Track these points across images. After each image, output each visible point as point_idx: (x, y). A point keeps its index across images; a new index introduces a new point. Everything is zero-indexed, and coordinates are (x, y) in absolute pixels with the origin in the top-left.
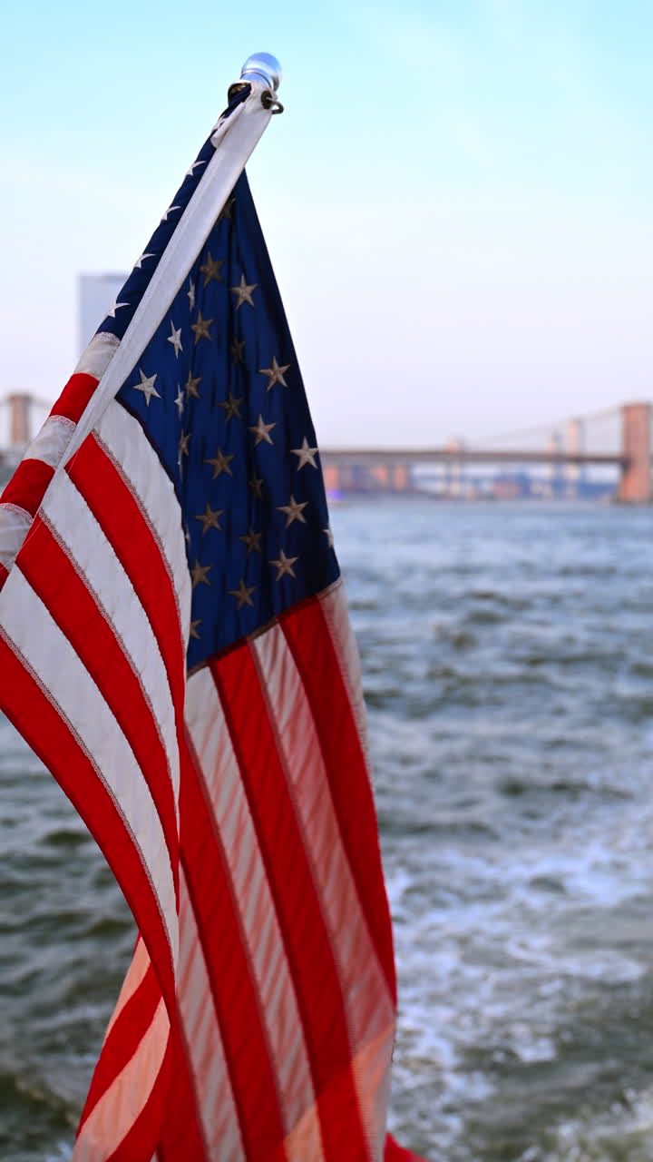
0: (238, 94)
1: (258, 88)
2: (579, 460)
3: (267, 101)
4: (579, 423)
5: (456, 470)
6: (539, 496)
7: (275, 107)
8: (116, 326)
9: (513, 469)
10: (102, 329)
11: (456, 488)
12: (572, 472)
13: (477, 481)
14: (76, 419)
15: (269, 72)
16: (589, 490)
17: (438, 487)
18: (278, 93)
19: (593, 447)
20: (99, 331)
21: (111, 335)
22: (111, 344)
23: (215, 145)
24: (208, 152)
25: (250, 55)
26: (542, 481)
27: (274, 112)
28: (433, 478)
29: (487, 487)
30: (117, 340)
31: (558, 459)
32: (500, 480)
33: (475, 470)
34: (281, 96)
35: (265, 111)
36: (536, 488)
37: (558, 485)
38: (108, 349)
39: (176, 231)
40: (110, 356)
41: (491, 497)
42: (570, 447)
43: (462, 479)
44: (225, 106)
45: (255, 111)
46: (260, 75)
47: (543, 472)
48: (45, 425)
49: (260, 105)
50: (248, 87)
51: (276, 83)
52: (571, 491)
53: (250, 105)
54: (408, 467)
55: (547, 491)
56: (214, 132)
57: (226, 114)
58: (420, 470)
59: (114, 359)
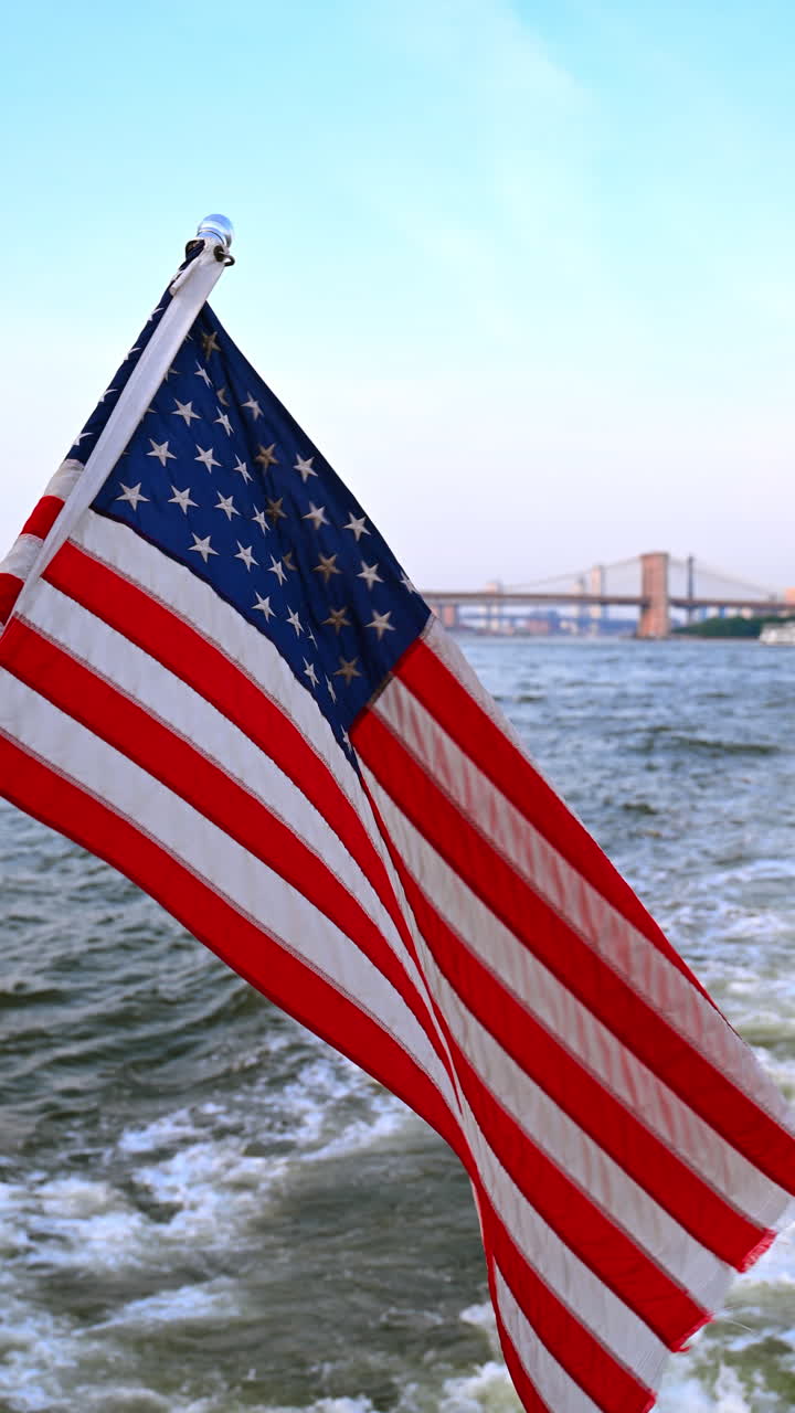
0: (194, 250)
1: (210, 244)
2: (604, 602)
3: (219, 254)
4: (602, 569)
5: (495, 610)
6: (567, 632)
7: (228, 260)
8: (81, 453)
9: (544, 609)
10: (69, 456)
11: (495, 625)
12: (595, 611)
13: (513, 618)
14: (43, 537)
15: (222, 230)
16: (608, 627)
17: (481, 624)
18: (230, 249)
19: (612, 590)
20: (67, 458)
21: (75, 461)
22: (76, 468)
23: (172, 294)
24: (167, 299)
25: (208, 215)
26: (568, 619)
27: (227, 264)
28: (477, 617)
29: (521, 624)
30: (81, 465)
31: (583, 600)
32: (531, 618)
33: (510, 610)
34: (232, 251)
35: (218, 263)
36: (564, 625)
37: (583, 622)
38: (72, 473)
39: (136, 369)
40: (75, 479)
41: (526, 633)
42: (593, 590)
43: (501, 617)
44: (184, 260)
45: (209, 263)
46: (215, 233)
47: (571, 611)
48: (16, 543)
49: (213, 258)
50: (202, 243)
51: (229, 242)
52: (594, 627)
53: (205, 258)
54: (456, 606)
55: (574, 628)
56: (173, 283)
57: (184, 266)
58: (464, 610)
59: (78, 483)
